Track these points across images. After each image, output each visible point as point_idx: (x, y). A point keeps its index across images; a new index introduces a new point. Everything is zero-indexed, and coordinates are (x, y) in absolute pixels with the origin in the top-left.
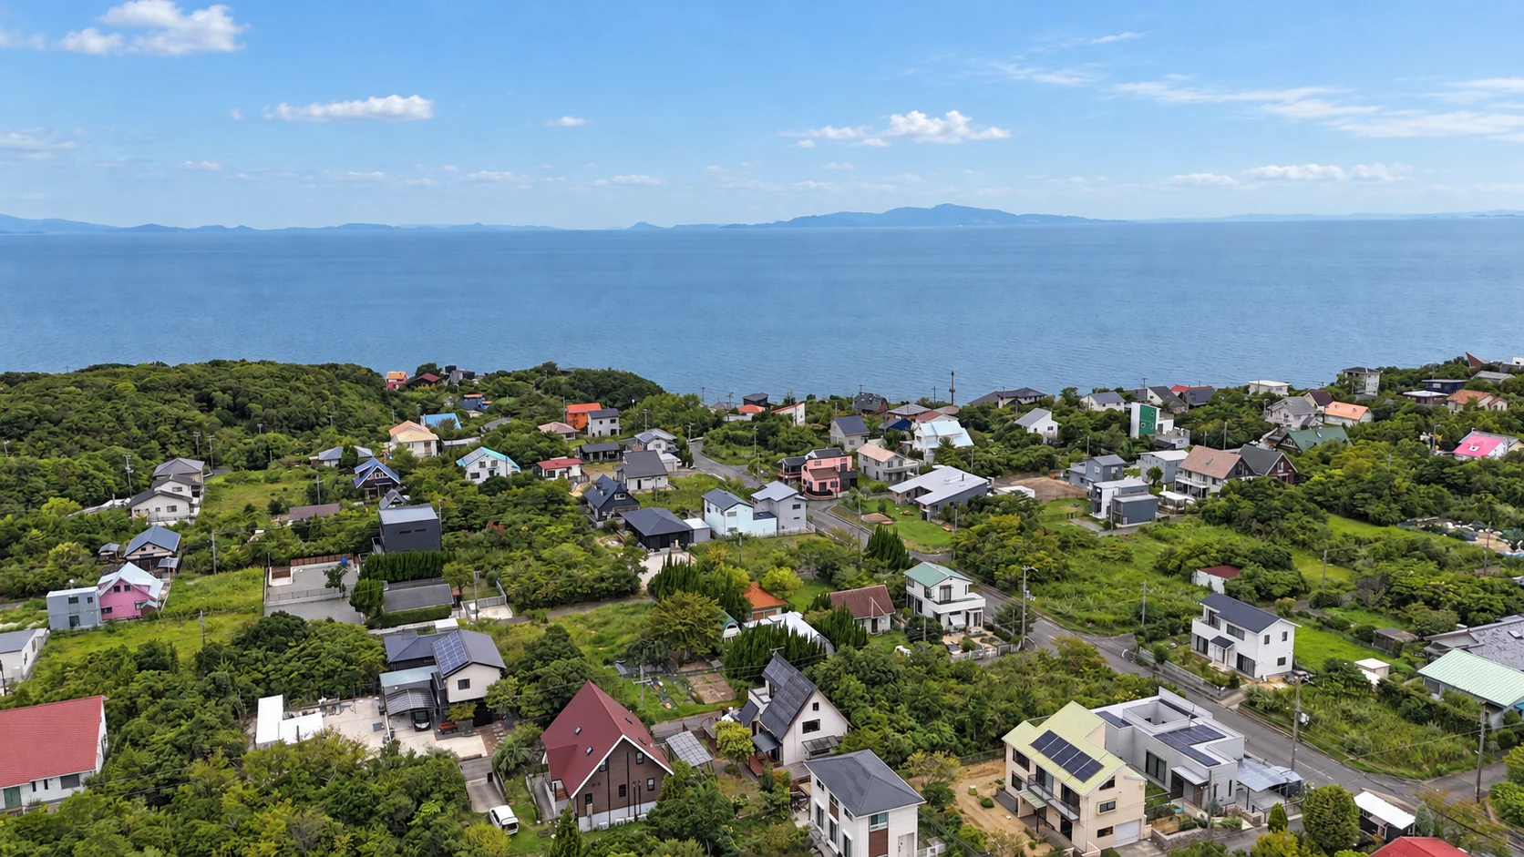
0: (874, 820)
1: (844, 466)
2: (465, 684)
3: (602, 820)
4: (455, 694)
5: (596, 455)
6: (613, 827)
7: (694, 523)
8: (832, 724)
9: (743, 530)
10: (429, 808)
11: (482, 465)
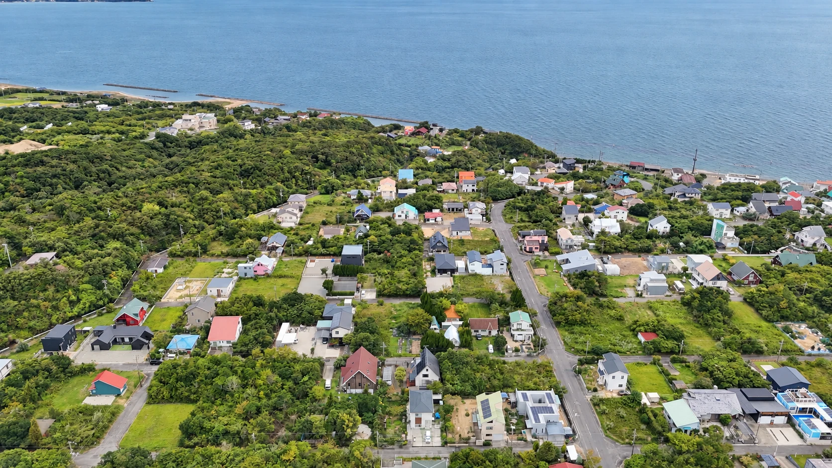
0: (417, 415)
1: (543, 241)
2: (337, 333)
3: (353, 391)
4: (334, 335)
5: (453, 210)
6: (356, 394)
7: (460, 264)
8: (434, 377)
9: (478, 272)
10: (306, 378)
11: (402, 212)
